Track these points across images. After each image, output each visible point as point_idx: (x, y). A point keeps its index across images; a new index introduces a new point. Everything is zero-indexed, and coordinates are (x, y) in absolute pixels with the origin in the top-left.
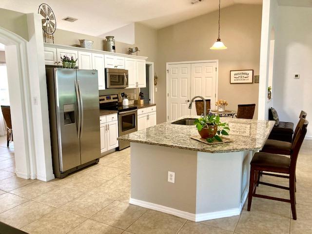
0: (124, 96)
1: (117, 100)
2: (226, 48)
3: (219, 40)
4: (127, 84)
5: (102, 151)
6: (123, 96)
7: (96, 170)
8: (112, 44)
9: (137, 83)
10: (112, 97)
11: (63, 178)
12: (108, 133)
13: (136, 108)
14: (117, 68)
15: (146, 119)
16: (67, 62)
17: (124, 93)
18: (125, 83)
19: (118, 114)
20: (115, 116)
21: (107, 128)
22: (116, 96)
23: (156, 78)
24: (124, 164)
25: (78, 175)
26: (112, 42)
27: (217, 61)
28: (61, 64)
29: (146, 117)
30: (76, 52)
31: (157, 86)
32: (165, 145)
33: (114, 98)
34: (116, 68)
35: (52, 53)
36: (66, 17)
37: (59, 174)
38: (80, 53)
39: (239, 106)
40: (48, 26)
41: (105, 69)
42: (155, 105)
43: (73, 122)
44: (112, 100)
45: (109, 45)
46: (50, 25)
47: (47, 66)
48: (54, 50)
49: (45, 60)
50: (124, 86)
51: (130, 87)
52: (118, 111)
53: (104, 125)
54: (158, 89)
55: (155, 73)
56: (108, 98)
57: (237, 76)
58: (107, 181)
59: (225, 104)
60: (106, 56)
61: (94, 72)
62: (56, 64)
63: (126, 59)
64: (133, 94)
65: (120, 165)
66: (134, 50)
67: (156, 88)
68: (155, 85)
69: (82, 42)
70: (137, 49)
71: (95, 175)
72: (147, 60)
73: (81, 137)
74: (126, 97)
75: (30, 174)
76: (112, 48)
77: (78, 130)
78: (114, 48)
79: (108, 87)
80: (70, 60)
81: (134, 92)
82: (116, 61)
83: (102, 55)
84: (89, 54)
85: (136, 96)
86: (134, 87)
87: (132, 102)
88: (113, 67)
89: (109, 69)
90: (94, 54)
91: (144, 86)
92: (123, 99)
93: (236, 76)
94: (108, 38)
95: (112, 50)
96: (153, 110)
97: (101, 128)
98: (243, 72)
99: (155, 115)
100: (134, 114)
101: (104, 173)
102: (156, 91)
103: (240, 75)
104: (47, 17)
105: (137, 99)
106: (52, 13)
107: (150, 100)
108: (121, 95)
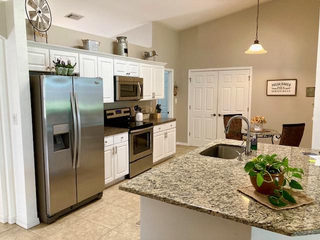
0: (138, 109)
1: (129, 114)
2: (266, 52)
3: (256, 42)
4: (142, 95)
5: (107, 181)
6: (136, 110)
7: (96, 209)
8: (124, 46)
9: (154, 94)
10: (123, 110)
11: (51, 223)
12: (116, 158)
13: (151, 125)
14: (130, 75)
15: (164, 138)
16: (62, 68)
17: (137, 106)
18: (139, 94)
19: (129, 133)
20: (125, 135)
21: (114, 151)
22: (128, 110)
23: (176, 87)
24: (134, 201)
25: (71, 218)
26: (124, 44)
27: (251, 68)
28: (54, 70)
29: (164, 136)
30: (76, 55)
31: (177, 96)
32: (197, 209)
33: (125, 112)
34: (128, 75)
35: (43, 55)
36: (68, 13)
37: (45, 218)
38: (82, 56)
39: (284, 126)
40: (40, 20)
41: (115, 77)
42: (174, 120)
43: (67, 147)
44: (123, 115)
45: (121, 47)
46: (42, 20)
47: (31, 72)
48: (46, 51)
49: (29, 64)
50: (138, 97)
51: (145, 98)
52: (129, 130)
53: (111, 147)
54: (177, 100)
55: (175, 82)
56: (119, 112)
57: (276, 87)
58: (110, 230)
59: (263, 122)
60: (116, 61)
61: (98, 81)
62: (49, 70)
63: (141, 64)
64: (148, 107)
65: (129, 203)
66: (151, 54)
67: (176, 99)
68: (175, 95)
69: (85, 42)
70: (154, 53)
71: (94, 219)
72: (166, 67)
73: (78, 166)
74: (140, 110)
75: (8, 216)
76: (124, 51)
77: (74, 156)
78: (126, 51)
79: (117, 99)
80: (66, 64)
81: (150, 105)
82: (128, 67)
83: (111, 60)
84: (95, 57)
85: (152, 110)
86: (150, 98)
87: (148, 116)
88: (124, 74)
89: (119, 77)
90: (100, 59)
91: (163, 97)
92: (136, 113)
93: (274, 87)
94: (119, 38)
95: (124, 54)
96: (172, 127)
97: (105, 152)
98: (283, 82)
99: (175, 133)
100: (149, 133)
101: (106, 216)
102: (176, 102)
103: (279, 86)
104: (38, 9)
105: (154, 113)
106: (46, 4)
107: (168, 113)
108: (134, 109)
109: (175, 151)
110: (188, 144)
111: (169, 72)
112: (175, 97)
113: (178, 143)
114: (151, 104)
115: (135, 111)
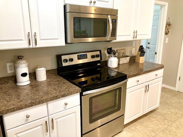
1: (99, 59)
6: (109, 53)
9: (135, 32)
10: (89, 55)
15: (143, 92)
17: (111, 49)
19: (81, 95)
22: (98, 53)
23: (168, 25)
29: (144, 89)
31: (169, 34)
33: (93, 57)
34: (92, 5)
41: (65, 7)
55: (168, 18)
67: (167, 39)
68: (166, 34)
74: (114, 54)
79: (69, 41)
85: (135, 51)
91: (149, 37)
96: (158, 76)
102: (167, 42)
105: (136, 55)
107: (156, 53)
108: (106, 52)
109: (157, 105)
110: (177, 89)
111: (162, 6)
112: (166, 36)
113: (164, 86)
114: (134, 45)
115: (108, 55)
